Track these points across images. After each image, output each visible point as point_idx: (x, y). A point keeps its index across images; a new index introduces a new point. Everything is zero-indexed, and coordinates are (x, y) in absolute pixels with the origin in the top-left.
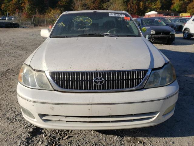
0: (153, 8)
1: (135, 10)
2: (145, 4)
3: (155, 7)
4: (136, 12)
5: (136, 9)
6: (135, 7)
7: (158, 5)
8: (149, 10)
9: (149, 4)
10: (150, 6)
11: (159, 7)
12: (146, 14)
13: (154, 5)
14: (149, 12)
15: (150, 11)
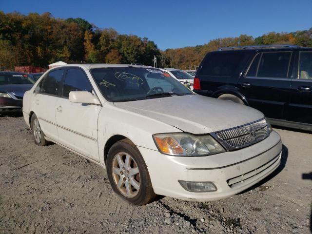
0: (60, 56)
1: (29, 59)
2: (45, 50)
3: (61, 55)
4: (32, 62)
5: (31, 57)
6: (29, 55)
7: (67, 53)
8: (53, 59)
9: (51, 50)
10: (53, 53)
11: (69, 56)
12: (49, 65)
13: (61, 53)
14: (54, 62)
15: (56, 61)
